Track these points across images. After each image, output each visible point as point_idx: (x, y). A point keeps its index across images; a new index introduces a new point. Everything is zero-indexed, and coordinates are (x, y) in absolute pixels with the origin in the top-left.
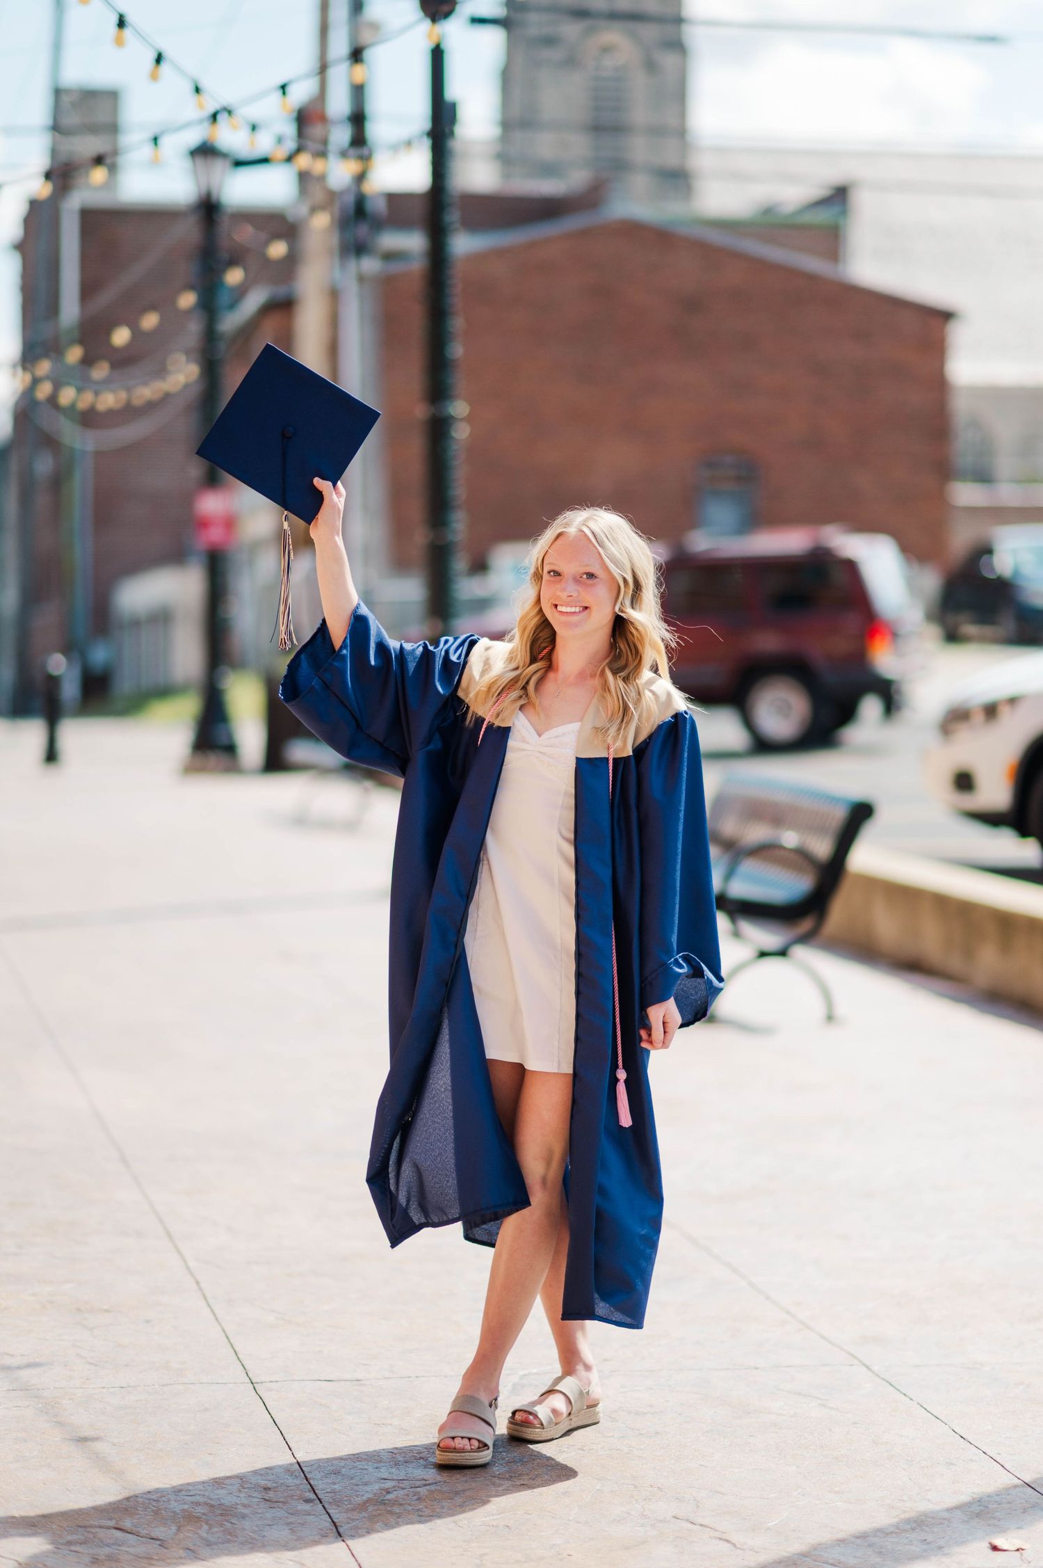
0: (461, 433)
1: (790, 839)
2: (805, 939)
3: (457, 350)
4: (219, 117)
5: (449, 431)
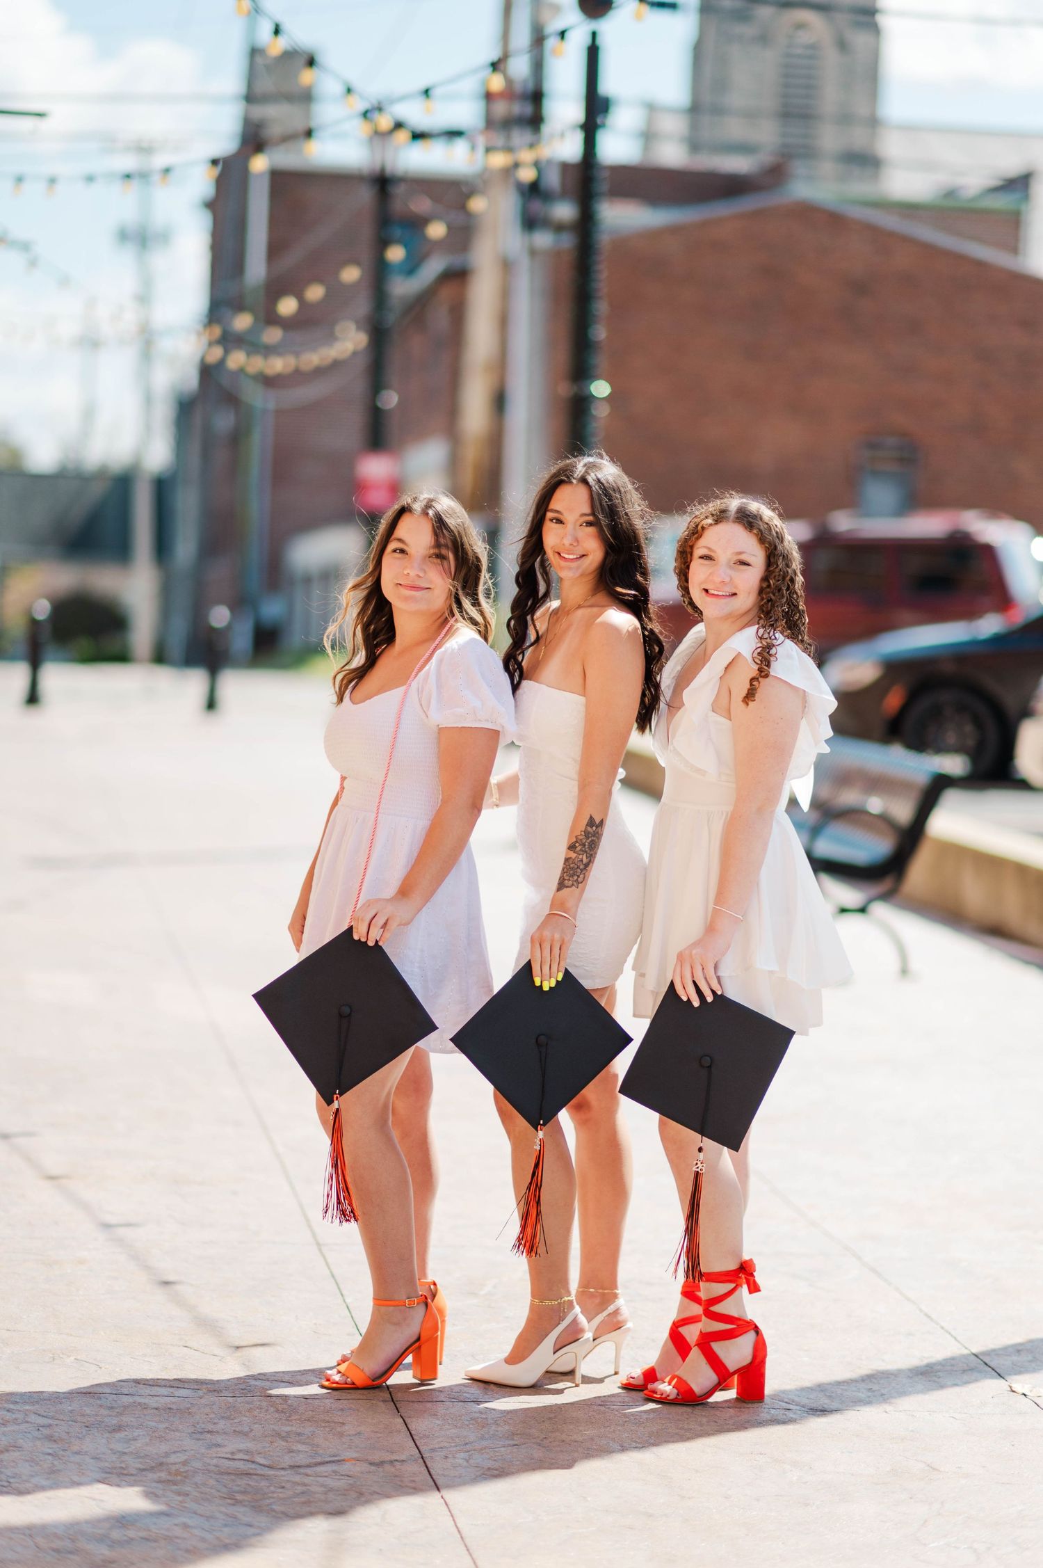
0: (600, 413)
1: (875, 804)
2: (886, 896)
3: (599, 333)
5: (589, 409)
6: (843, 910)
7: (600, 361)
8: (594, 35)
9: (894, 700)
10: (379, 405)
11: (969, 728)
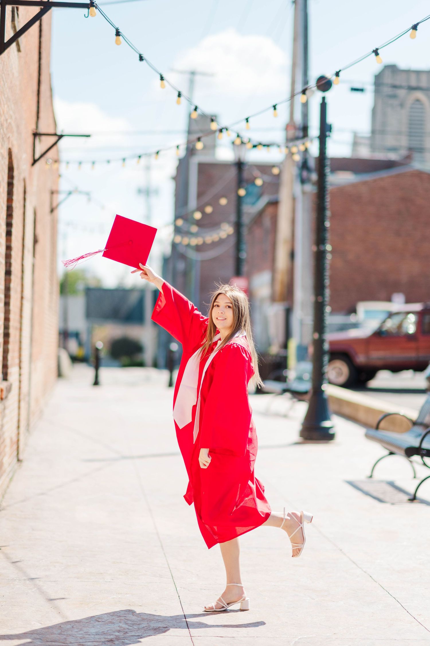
0: (329, 257)
3: (327, 224)
4: (223, 130)
5: (325, 256)
7: (328, 235)
8: (324, 98)
10: (240, 256)
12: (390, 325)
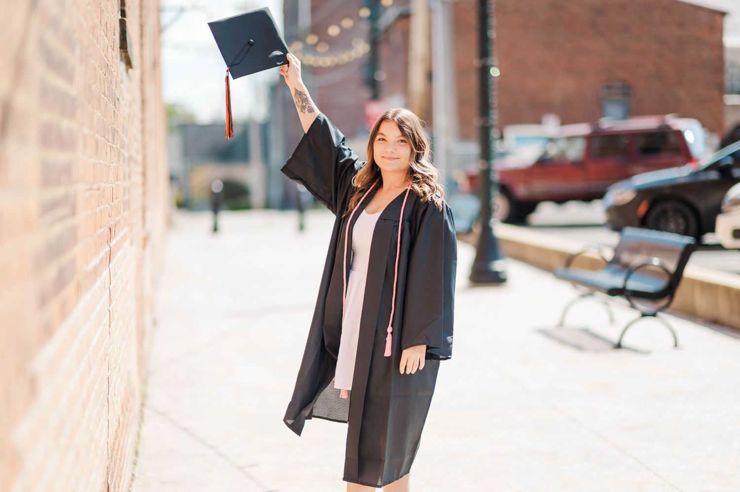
0: (495, 72)
1: (656, 261)
2: (663, 309)
5: (490, 72)
6: (644, 315)
7: (494, 48)
9: (643, 209)
10: (375, 78)
11: (681, 221)
12: (553, 151)
